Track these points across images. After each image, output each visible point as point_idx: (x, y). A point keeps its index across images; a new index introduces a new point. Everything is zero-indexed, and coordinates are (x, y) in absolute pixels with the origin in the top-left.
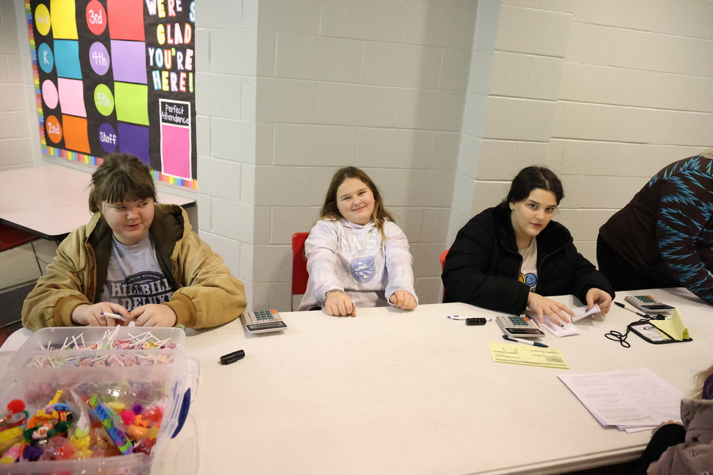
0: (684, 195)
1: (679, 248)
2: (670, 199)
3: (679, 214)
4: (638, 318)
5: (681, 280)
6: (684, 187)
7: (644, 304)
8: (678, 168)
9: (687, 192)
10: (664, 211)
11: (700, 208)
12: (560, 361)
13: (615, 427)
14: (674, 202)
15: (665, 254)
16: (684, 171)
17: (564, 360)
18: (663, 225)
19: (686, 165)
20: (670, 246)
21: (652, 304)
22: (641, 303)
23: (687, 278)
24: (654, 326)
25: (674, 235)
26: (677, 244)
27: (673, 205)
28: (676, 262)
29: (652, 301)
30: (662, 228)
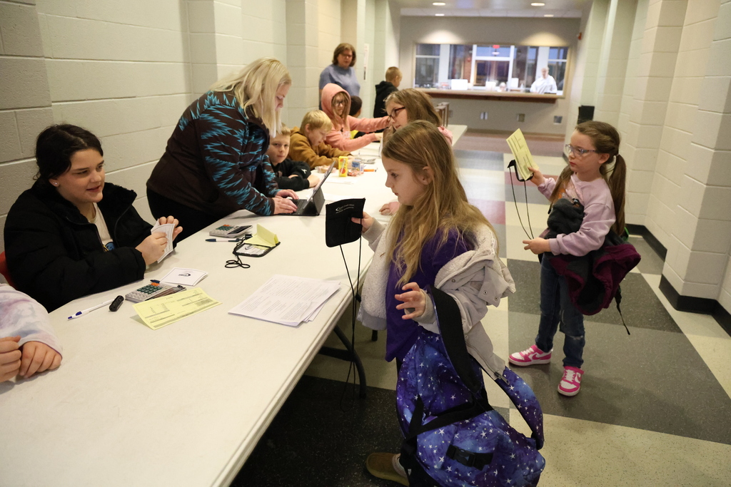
0: (220, 128)
1: (232, 176)
2: (209, 135)
3: (222, 145)
4: (234, 245)
5: (239, 203)
6: (216, 121)
7: (229, 232)
8: (201, 106)
9: (221, 124)
10: (209, 147)
11: (235, 136)
12: (208, 301)
13: (302, 322)
14: (215, 136)
15: (222, 185)
16: (209, 107)
17: (211, 299)
18: (212, 160)
19: (207, 102)
20: (224, 177)
21: (233, 230)
22: (225, 233)
23: (243, 199)
24: (251, 245)
25: (224, 165)
26: (229, 173)
27: (215, 139)
28: (232, 189)
29: (231, 228)
30: (212, 162)
